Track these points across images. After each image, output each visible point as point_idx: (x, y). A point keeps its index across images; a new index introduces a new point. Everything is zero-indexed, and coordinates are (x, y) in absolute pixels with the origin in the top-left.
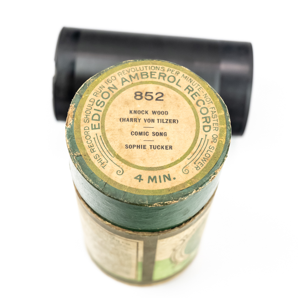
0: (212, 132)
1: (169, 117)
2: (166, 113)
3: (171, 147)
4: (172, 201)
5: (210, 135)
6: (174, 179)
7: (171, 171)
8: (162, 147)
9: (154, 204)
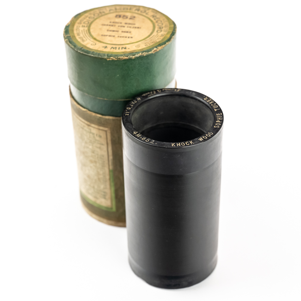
0: (162, 33)
1: (135, 26)
2: (134, 24)
3: (132, 37)
4: (124, 57)
5: (160, 34)
6: (129, 49)
7: (127, 46)
8: (126, 37)
9: (111, 58)
